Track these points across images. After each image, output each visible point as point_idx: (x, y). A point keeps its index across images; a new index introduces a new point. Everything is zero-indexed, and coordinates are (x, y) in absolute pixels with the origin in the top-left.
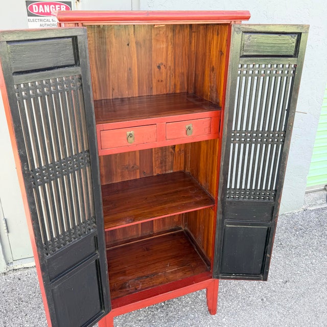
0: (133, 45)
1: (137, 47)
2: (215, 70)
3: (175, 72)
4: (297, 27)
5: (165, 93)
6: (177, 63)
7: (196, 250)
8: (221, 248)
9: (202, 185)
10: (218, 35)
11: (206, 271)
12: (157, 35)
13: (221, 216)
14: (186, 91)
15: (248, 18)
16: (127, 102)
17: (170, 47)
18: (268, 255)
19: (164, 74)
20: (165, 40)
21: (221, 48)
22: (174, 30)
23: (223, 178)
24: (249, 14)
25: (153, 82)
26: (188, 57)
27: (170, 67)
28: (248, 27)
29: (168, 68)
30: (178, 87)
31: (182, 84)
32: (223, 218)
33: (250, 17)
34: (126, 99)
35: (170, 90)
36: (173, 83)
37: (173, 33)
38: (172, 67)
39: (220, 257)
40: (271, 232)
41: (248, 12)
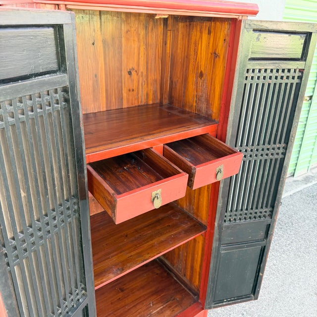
0: (99, 44)
1: (104, 47)
2: (204, 76)
3: (147, 80)
4: (308, 25)
5: (136, 105)
6: (149, 67)
7: (175, 279)
8: (216, 277)
9: (183, 208)
10: (209, 33)
11: (195, 302)
12: (127, 32)
13: (218, 243)
14: (158, 101)
15: (255, 13)
16: (93, 119)
17: (142, 48)
18: (261, 274)
19: (135, 82)
20: (136, 40)
21: (216, 49)
22: (146, 27)
23: (222, 201)
24: (258, 7)
25: (123, 92)
26: (161, 61)
27: (142, 73)
28: (259, 23)
29: (140, 74)
30: (151, 97)
31: (155, 93)
32: (220, 245)
33: (258, 11)
34: (92, 115)
35: (141, 102)
36: (145, 93)
37: (146, 31)
38: (145, 73)
39: (213, 287)
40: (266, 250)
41: (256, 6)
